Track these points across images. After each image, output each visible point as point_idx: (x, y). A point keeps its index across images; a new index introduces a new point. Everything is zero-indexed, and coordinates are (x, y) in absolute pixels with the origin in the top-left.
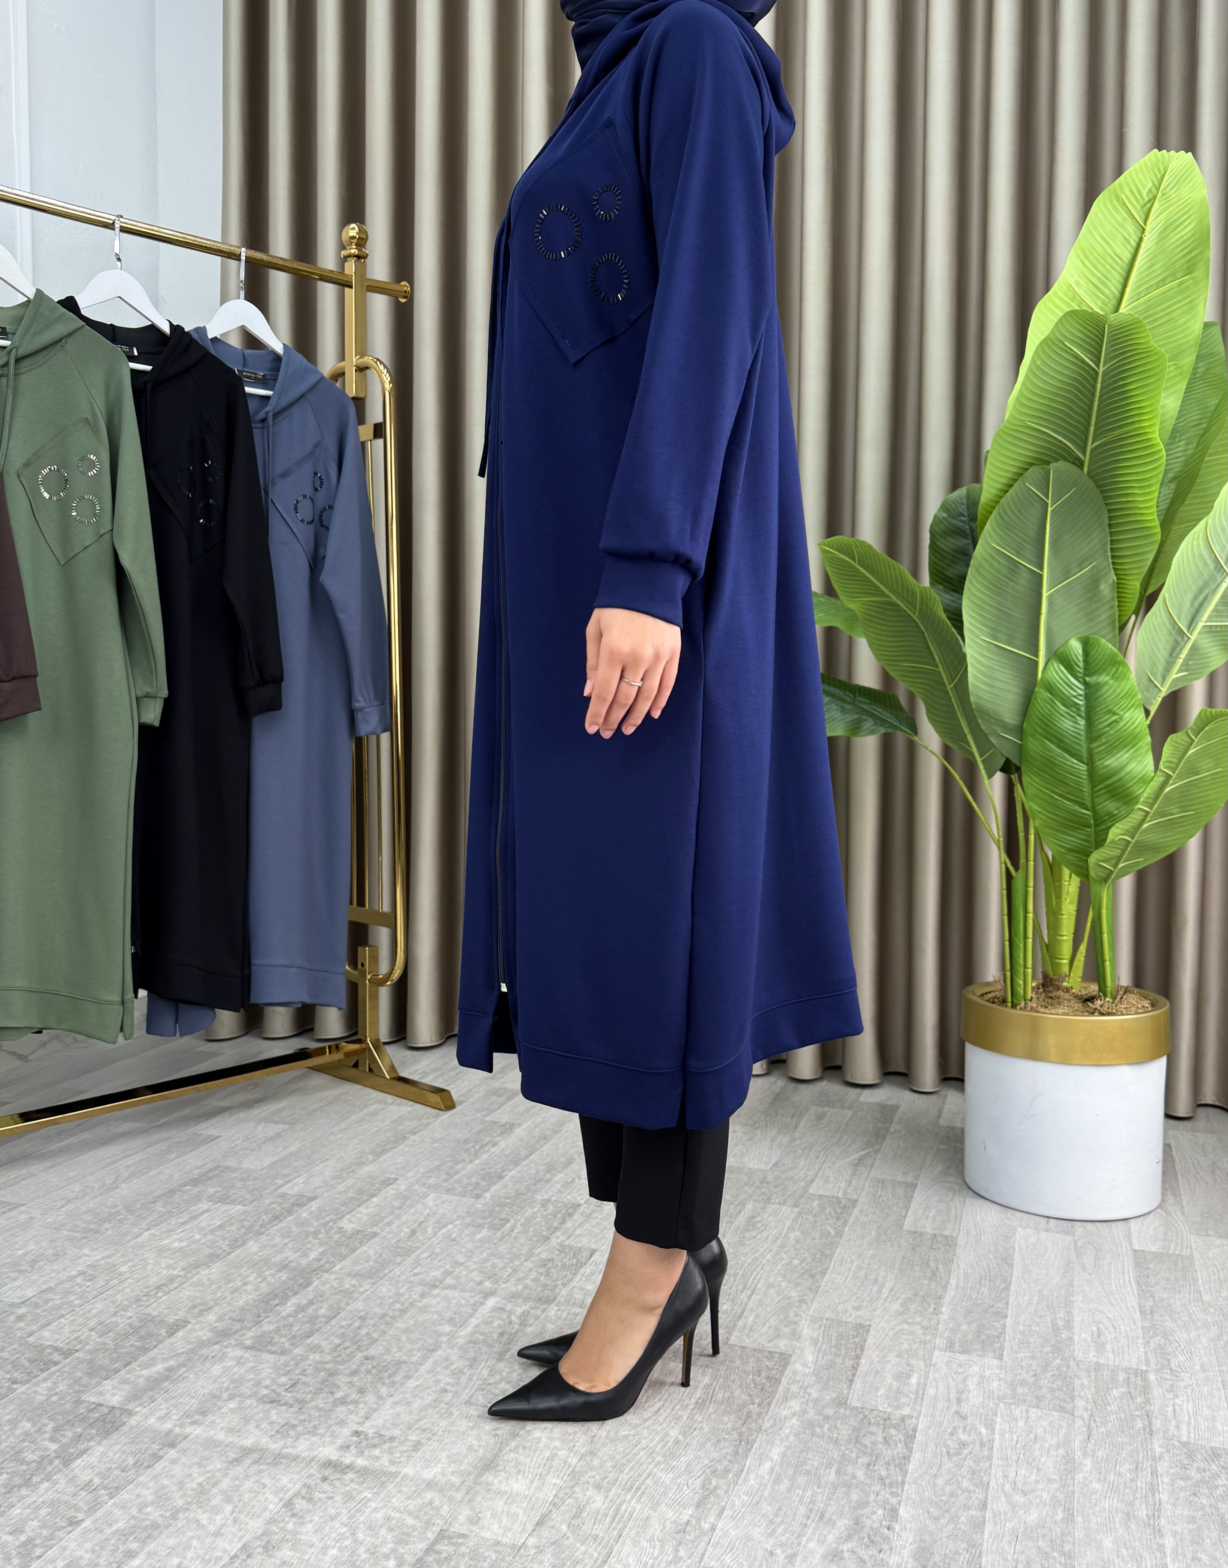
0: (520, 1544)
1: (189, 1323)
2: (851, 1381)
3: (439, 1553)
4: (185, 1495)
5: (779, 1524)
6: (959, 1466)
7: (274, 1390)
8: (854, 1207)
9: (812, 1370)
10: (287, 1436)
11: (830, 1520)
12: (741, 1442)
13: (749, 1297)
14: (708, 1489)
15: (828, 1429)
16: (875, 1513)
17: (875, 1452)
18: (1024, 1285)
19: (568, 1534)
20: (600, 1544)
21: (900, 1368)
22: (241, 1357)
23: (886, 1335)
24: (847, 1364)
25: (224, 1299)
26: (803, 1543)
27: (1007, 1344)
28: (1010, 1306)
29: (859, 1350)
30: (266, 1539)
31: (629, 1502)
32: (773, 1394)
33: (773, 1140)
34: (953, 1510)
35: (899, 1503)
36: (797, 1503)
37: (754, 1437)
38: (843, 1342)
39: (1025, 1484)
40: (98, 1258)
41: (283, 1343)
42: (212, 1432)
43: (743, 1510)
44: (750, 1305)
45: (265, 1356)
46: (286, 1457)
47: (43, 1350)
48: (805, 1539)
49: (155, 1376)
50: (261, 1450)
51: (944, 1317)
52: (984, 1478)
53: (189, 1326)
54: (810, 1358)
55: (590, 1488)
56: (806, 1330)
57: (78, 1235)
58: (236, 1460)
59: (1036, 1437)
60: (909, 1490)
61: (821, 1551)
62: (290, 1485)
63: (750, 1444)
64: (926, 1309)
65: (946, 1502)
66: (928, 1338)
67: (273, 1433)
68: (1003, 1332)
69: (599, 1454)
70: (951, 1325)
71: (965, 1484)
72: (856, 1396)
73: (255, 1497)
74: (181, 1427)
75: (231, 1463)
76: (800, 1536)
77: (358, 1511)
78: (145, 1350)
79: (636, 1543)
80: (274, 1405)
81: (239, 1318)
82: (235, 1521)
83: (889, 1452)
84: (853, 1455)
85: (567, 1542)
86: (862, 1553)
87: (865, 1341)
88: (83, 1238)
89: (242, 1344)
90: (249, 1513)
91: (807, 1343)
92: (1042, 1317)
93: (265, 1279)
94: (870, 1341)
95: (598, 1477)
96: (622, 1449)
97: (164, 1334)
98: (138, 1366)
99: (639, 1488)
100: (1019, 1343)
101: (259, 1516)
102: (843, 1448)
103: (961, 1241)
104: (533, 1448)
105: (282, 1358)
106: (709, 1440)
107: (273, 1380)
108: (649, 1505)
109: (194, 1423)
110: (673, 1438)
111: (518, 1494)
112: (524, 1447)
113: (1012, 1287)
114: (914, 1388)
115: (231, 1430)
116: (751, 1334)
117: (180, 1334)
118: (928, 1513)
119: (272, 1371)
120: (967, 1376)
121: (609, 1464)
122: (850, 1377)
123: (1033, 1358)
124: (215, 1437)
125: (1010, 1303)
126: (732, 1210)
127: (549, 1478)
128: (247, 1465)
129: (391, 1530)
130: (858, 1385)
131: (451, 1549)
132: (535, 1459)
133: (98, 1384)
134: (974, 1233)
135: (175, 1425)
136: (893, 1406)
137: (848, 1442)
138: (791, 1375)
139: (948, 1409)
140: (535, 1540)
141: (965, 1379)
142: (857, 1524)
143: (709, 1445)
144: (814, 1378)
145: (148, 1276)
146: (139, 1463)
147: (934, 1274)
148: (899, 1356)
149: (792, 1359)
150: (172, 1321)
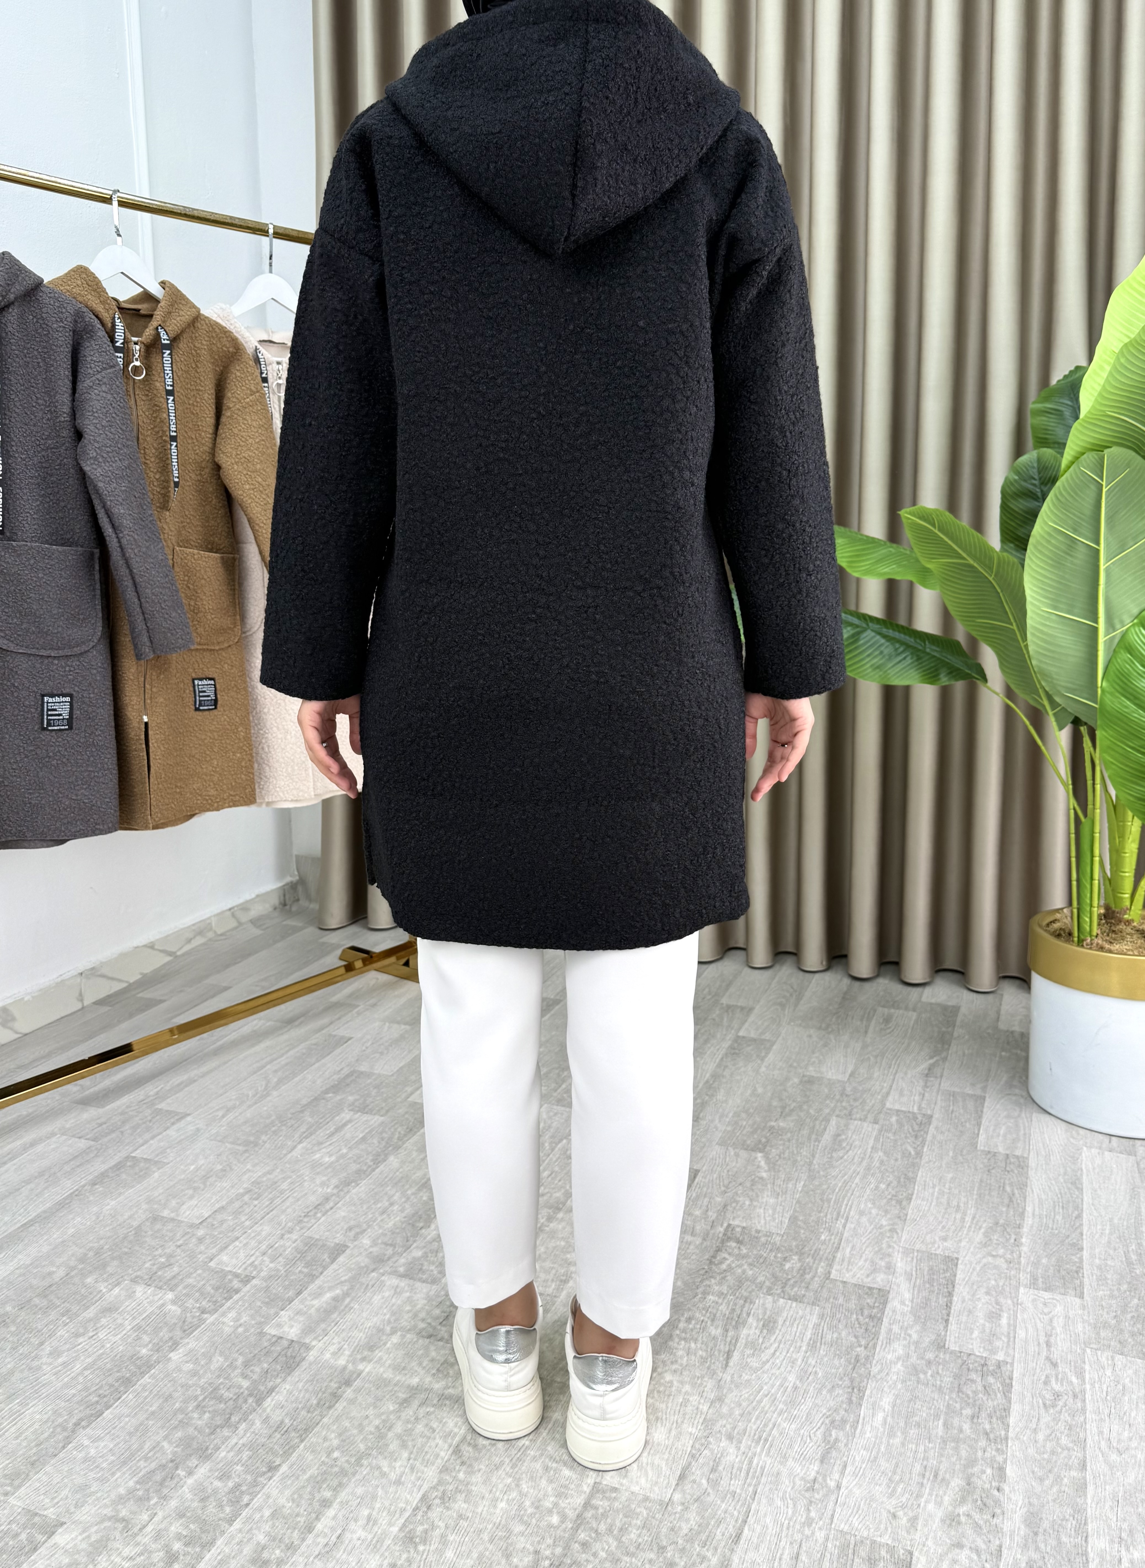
0: (667, 1500)
1: (348, 1247)
2: (947, 1321)
3: (596, 1508)
4: (365, 1439)
5: (898, 1483)
6: (1056, 1420)
7: (429, 1324)
8: (930, 1124)
9: (909, 1308)
10: (447, 1376)
11: (943, 1480)
12: (853, 1389)
13: (844, 1226)
14: (829, 1442)
15: (932, 1376)
16: (984, 1472)
17: (978, 1403)
18: (1095, 1214)
19: (710, 1490)
20: (738, 1501)
21: (990, 1307)
22: (397, 1286)
23: (974, 1270)
24: (941, 1302)
25: (374, 1221)
26: (922, 1505)
27: (1086, 1281)
28: (1084, 1237)
29: (950, 1286)
30: (441, 1489)
31: (760, 1455)
32: (876, 1335)
33: (846, 1046)
34: (1056, 1470)
35: (1005, 1461)
36: (911, 1459)
37: (864, 1384)
38: (935, 1277)
39: (1119, 1441)
40: (260, 1174)
41: (432, 1271)
42: (382, 1370)
43: (864, 1466)
44: (846, 1235)
45: (418, 1284)
46: (449, 1397)
47: (225, 1276)
48: (923, 1500)
49: (324, 1306)
50: (426, 1390)
51: (1025, 1249)
52: (1081, 1435)
53: (348, 1252)
54: (907, 1296)
55: (723, 1439)
56: (900, 1264)
57: (241, 1148)
58: (405, 1400)
59: (1124, 1387)
60: (1013, 1447)
61: (940, 1514)
62: (456, 1430)
63: (862, 1391)
64: (1007, 1240)
65: (1049, 1461)
66: (1013, 1272)
67: (434, 1371)
68: (1081, 1268)
69: (726, 1400)
70: (1032, 1259)
71: (1064, 1441)
72: (952, 1338)
73: (426, 1443)
74: (353, 1364)
75: (401, 1404)
76: (919, 1496)
77: (519, 1459)
78: (312, 1277)
79: (771, 1501)
80: (432, 1339)
81: (390, 1242)
82: (412, 1468)
83: (990, 1403)
84: (958, 1406)
85: (710, 1499)
86: (977, 1516)
87: (955, 1276)
88: (246, 1151)
89: (395, 1271)
90: (423, 1460)
91: (902, 1278)
92: (1115, 1250)
93: (408, 1199)
94: (960, 1276)
95: (728, 1426)
96: (746, 1395)
97: (328, 1260)
98: (309, 1295)
99: (766, 1440)
100: (1098, 1280)
101: (433, 1464)
102: (947, 1397)
103: (1032, 1162)
104: (667, 1393)
105: (434, 1287)
106: (824, 1386)
107: (428, 1313)
108: (778, 1459)
109: (363, 1359)
110: (792, 1384)
111: (659, 1444)
112: (659, 1392)
113: (1084, 1215)
114: (1005, 1329)
115: (399, 1368)
116: (850, 1267)
117: (341, 1259)
118: (1033, 1472)
119: (425, 1302)
120: (1053, 1317)
121: (737, 1413)
122: (945, 1317)
123: (1112, 1296)
124: (385, 1376)
125: (1084, 1233)
126: (817, 1127)
127: (685, 1426)
128: (416, 1407)
129: (551, 1481)
130: (953, 1326)
131: (606, 1503)
132: (670, 1405)
133: (277, 1314)
134: (1043, 1153)
135: (348, 1362)
136: (988, 1350)
137: (951, 1392)
138: (891, 1313)
139: (1039, 1354)
140: (680, 1496)
141: (1051, 1320)
142: (969, 1484)
143: (824, 1392)
144: (912, 1318)
145: (306, 1194)
146: (322, 1403)
147: (1011, 1201)
148: (988, 1293)
149: (891, 1296)
150: (333, 1245)
